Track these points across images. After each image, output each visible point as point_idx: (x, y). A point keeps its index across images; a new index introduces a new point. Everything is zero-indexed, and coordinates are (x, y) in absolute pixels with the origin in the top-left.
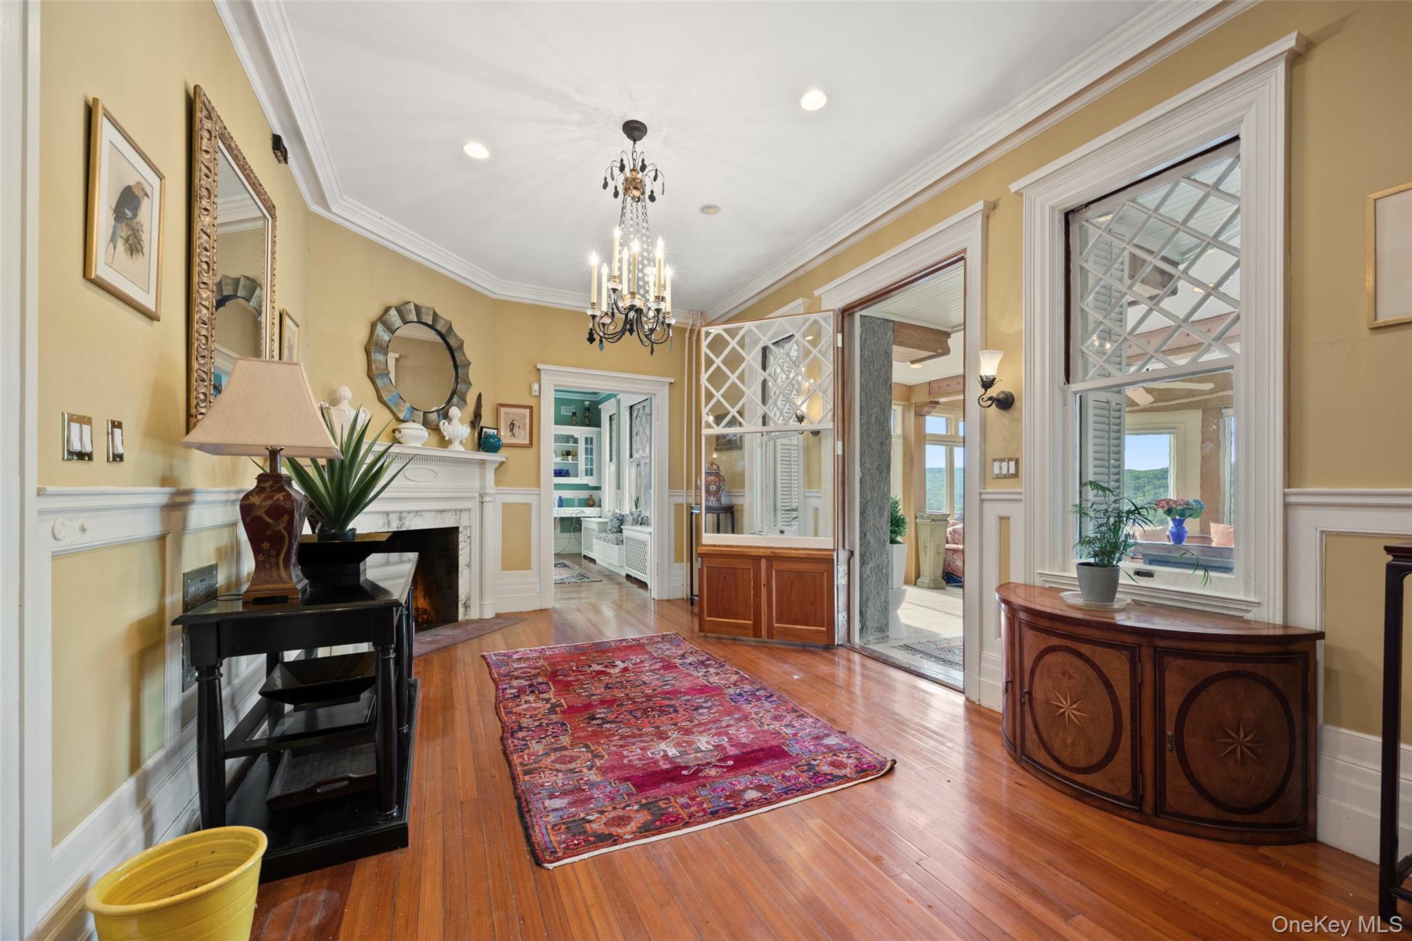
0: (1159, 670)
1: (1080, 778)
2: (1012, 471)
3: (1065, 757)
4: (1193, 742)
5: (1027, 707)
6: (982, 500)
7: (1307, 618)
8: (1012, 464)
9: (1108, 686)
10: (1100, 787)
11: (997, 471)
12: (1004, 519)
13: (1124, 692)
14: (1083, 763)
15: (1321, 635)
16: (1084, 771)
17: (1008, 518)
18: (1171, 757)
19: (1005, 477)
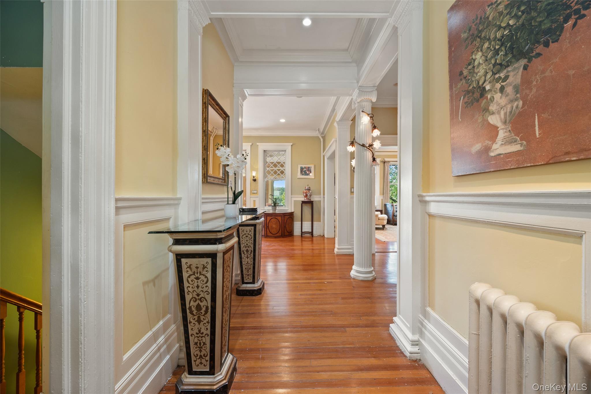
0: (284, 218)
1: (276, 235)
2: (256, 192)
3: (274, 233)
4: (287, 226)
5: (268, 229)
6: (250, 197)
7: (293, 211)
8: (256, 191)
9: (279, 222)
10: (278, 235)
11: (253, 192)
12: (254, 201)
13: (281, 222)
14: (276, 233)
15: (294, 212)
16: (276, 234)
17: (255, 201)
18: (285, 229)
19: (255, 193)
